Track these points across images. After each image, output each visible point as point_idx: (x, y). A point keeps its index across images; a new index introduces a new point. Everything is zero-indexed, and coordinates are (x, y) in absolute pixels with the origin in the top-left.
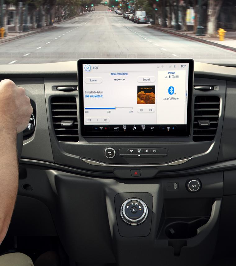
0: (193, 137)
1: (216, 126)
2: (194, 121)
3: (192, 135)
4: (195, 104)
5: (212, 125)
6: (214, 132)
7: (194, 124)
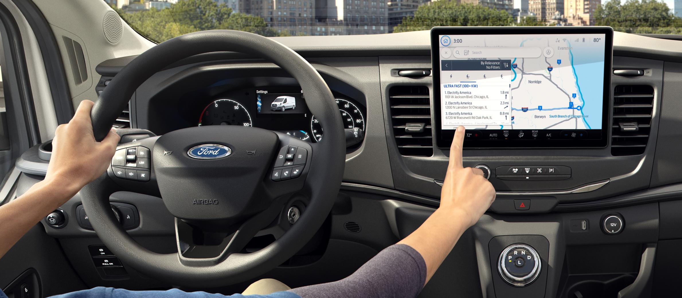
0: (612, 148)
1: (647, 131)
2: (614, 124)
3: (610, 146)
4: (614, 98)
5: (641, 131)
6: (645, 141)
7: (613, 128)
